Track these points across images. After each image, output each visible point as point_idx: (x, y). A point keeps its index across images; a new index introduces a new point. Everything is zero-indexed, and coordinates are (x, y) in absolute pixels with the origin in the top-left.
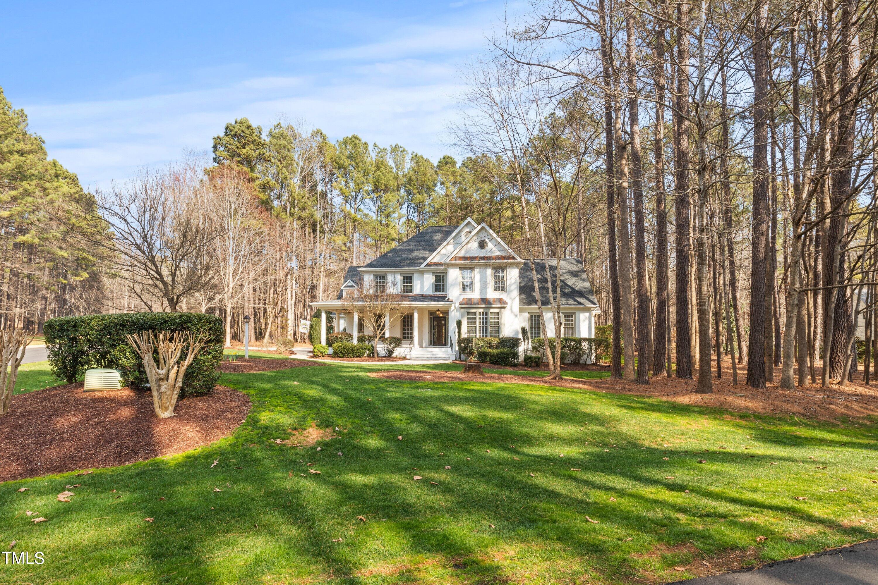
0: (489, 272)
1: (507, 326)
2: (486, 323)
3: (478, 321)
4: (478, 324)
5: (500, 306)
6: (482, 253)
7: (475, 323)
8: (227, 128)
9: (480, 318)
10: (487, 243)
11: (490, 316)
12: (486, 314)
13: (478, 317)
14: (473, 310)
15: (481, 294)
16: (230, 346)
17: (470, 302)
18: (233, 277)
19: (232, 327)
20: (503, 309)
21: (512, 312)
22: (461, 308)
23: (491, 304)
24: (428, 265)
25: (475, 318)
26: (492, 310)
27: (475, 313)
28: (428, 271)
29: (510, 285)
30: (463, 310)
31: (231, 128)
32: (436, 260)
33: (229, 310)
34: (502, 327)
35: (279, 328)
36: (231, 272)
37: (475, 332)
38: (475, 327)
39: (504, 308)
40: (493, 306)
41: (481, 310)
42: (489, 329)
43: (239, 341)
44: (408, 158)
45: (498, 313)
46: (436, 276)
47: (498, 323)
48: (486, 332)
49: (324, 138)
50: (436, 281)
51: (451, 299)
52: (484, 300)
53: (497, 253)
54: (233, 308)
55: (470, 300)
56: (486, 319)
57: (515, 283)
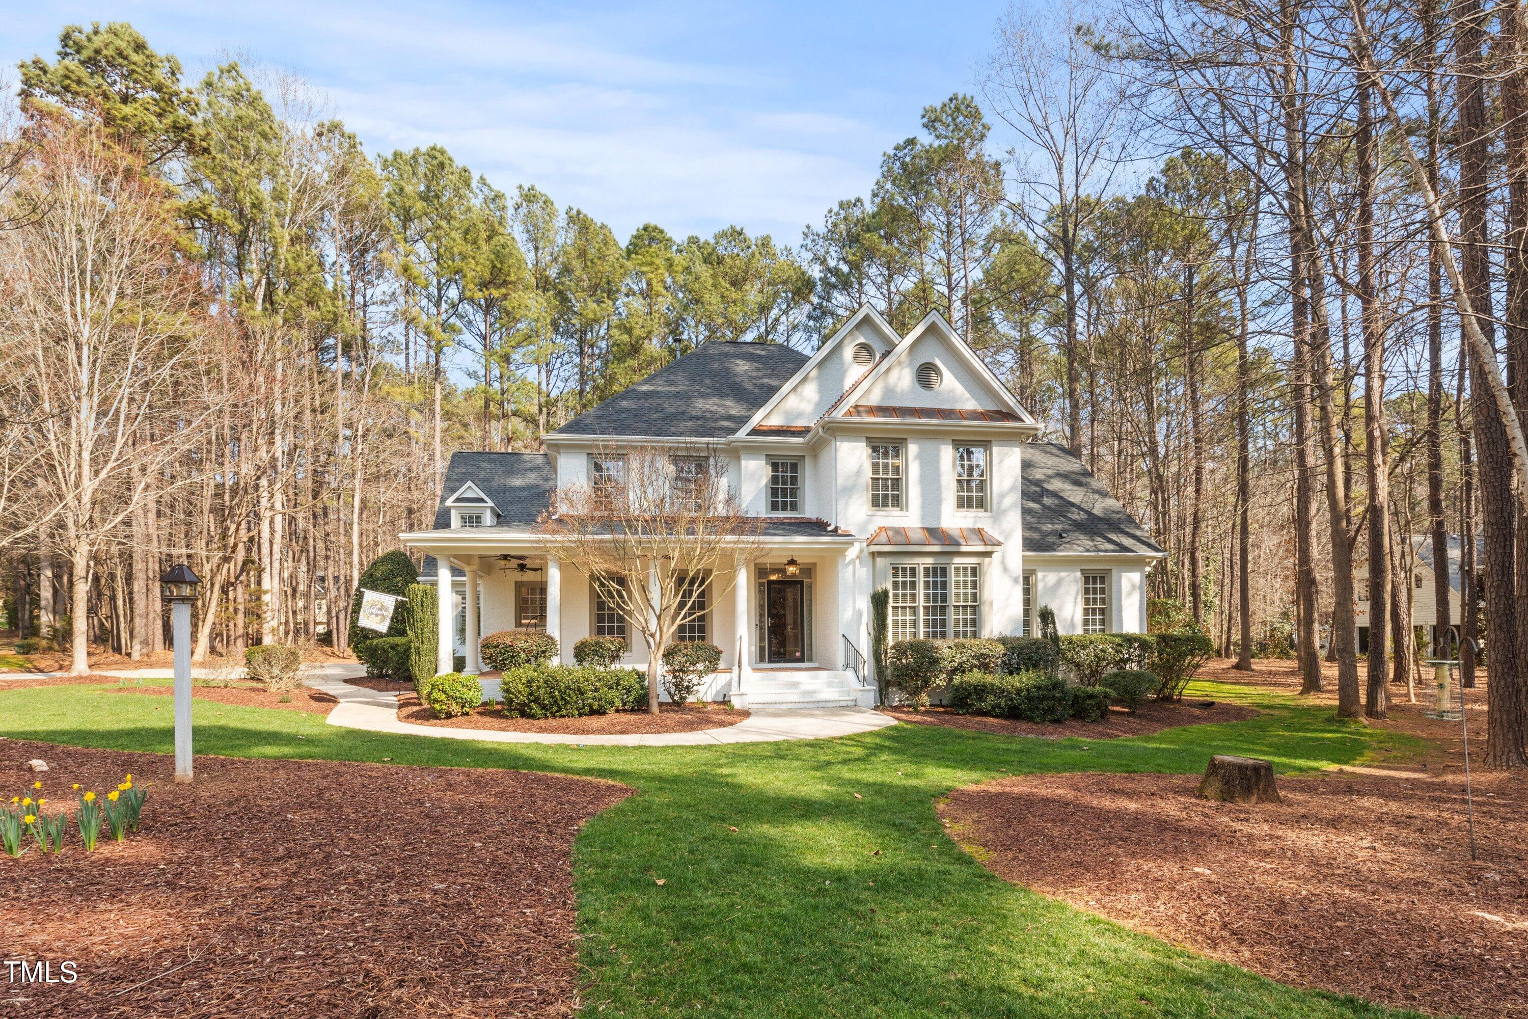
0: (947, 454)
1: (995, 607)
2: (944, 598)
3: (921, 592)
4: (921, 602)
5: (981, 549)
6: (925, 400)
7: (914, 597)
8: (66, 39)
9: (927, 584)
10: (939, 373)
11: (952, 578)
12: (944, 572)
13: (921, 579)
14: (909, 562)
15: (923, 518)
16: (86, 671)
17: (899, 539)
18: (94, 460)
19: (92, 610)
20: (987, 560)
21: (1005, 569)
22: (874, 555)
23: (959, 545)
24: (755, 432)
25: (913, 585)
26: (957, 560)
27: (913, 570)
28: (752, 450)
29: (1002, 496)
30: (880, 561)
31: (81, 38)
32: (775, 421)
33: (80, 562)
34: (985, 609)
35: (241, 615)
36: (88, 445)
37: (914, 624)
38: (914, 609)
39: (988, 554)
40: (964, 549)
41: (929, 561)
42: (952, 616)
43: (117, 650)
44: (561, 220)
45: (974, 571)
46: (775, 467)
47: (974, 596)
48: (944, 624)
49: (352, 142)
50: (774, 480)
51: (843, 528)
52: (934, 533)
53: (970, 404)
54: (95, 557)
55: (897, 531)
56: (944, 585)
57: (1013, 488)
